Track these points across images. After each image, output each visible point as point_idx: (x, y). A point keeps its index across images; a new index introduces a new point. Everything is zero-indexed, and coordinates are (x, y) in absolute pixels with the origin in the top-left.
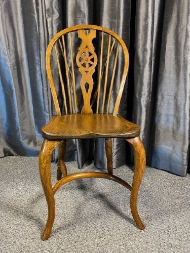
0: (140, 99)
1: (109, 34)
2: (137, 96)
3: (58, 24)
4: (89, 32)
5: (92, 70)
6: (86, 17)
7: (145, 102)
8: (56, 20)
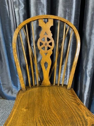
0: (86, 71)
1: (64, 22)
2: (84, 68)
3: (23, 13)
4: (48, 21)
5: (50, 52)
6: (45, 7)
7: (90, 73)
8: (22, 10)
